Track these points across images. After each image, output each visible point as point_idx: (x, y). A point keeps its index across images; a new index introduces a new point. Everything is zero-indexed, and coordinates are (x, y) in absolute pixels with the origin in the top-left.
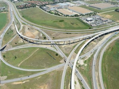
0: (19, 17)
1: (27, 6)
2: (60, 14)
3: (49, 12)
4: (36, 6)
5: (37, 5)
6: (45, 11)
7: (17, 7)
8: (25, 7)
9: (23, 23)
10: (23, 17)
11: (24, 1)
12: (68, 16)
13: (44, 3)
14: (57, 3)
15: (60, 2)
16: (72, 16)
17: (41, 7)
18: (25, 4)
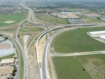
0: (33, 17)
3: (52, 16)
5: (47, 12)
6: (50, 15)
7: (34, 12)
8: (39, 12)
9: (34, 19)
10: (36, 17)
11: (40, 9)
12: (62, 18)
13: (52, 11)
14: (61, 12)
15: (64, 12)
16: (64, 19)
17: (49, 13)
18: (40, 11)
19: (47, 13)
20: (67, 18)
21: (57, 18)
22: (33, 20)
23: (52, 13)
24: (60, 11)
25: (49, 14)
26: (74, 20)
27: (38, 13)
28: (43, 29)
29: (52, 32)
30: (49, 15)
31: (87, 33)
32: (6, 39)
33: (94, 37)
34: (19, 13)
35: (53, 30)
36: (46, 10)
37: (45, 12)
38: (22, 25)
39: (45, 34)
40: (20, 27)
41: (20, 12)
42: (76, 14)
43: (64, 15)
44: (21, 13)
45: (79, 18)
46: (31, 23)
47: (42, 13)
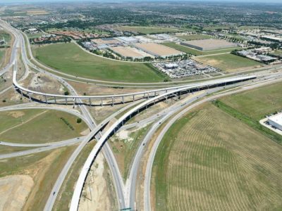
0: (29, 58)
1: (52, 39)
2: (115, 56)
3: (95, 52)
4: (70, 40)
5: (73, 38)
6: (87, 49)
7: (30, 40)
8: (48, 41)
9: (32, 69)
10: (37, 58)
11: (50, 30)
12: (130, 58)
13: (89, 36)
14: (116, 36)
15: (125, 35)
16: (137, 60)
17: (80, 43)
18: (49, 36)
19: (73, 41)
20: (147, 59)
21: (113, 57)
22: (28, 72)
23: (89, 40)
24: (113, 35)
25: (81, 47)
27: (44, 42)
28: (79, 121)
30: (84, 49)
36: (67, 33)
37: (67, 39)
45: (181, 54)
46: (19, 91)
47: (58, 41)
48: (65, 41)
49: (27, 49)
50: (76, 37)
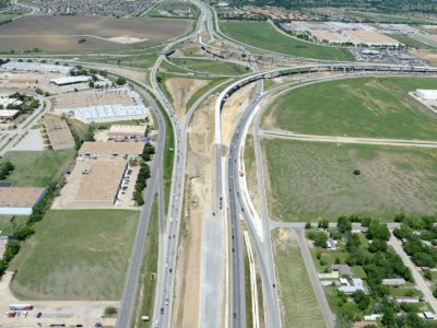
0: (215, 28)
1: (244, 16)
3: (289, 32)
4: (266, 19)
5: (271, 18)
6: (283, 29)
7: (219, 15)
8: (240, 18)
11: (245, 8)
12: (327, 42)
13: (291, 17)
16: (335, 44)
18: (242, 13)
19: (269, 21)
20: (348, 44)
21: (307, 39)
23: (290, 21)
24: (326, 19)
25: (276, 27)
26: (374, 52)
27: (235, 18)
28: (248, 69)
29: (278, 80)
30: (279, 30)
31: (411, 94)
32: (121, 82)
33: (433, 106)
34: (162, 17)
35: (283, 74)
36: (264, 12)
38: (172, 53)
39: (251, 81)
40: (164, 57)
41: (164, 13)
42: (390, 32)
43: (340, 32)
44: (170, 15)
45: (397, 45)
46: (203, 48)
47: (251, 19)
48: (260, 19)
49: (214, 23)
50: (274, 17)
